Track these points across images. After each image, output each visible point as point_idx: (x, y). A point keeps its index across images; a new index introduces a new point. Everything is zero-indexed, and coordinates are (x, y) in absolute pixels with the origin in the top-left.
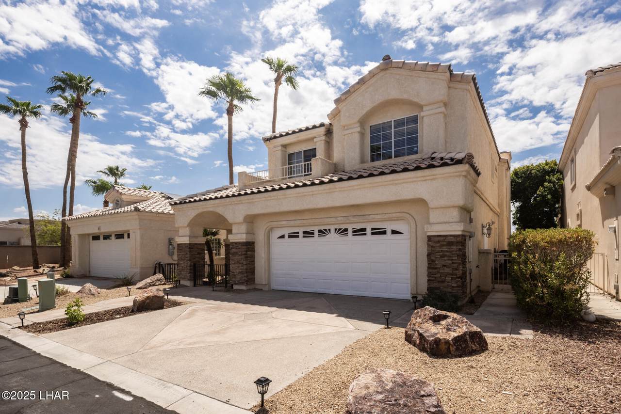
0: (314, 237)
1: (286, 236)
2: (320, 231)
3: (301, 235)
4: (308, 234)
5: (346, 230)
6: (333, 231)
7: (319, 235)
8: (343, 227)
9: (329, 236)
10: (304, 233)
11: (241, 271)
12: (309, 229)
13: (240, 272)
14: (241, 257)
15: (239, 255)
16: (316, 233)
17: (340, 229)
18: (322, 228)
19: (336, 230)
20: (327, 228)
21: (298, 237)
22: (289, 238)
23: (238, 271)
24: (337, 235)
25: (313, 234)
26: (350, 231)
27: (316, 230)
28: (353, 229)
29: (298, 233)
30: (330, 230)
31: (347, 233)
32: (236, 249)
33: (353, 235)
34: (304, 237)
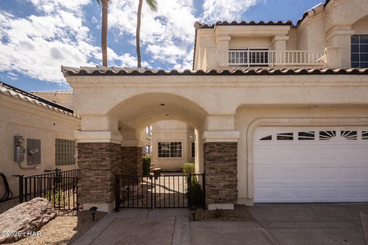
0: (314, 139)
1: (274, 137)
2: (322, 133)
3: (296, 136)
4: (305, 136)
5: (355, 133)
6: (338, 133)
7: (320, 137)
8: (351, 130)
9: (333, 139)
10: (300, 134)
11: (228, 183)
12: (307, 130)
13: (225, 186)
14: (227, 164)
15: (226, 161)
16: (317, 135)
17: (347, 132)
18: (325, 130)
19: (342, 132)
20: (331, 129)
21: (291, 138)
22: (278, 139)
23: (222, 184)
24: (343, 139)
25: (313, 136)
26: (359, 135)
27: (317, 132)
28: (363, 132)
29: (292, 134)
30: (334, 132)
31: (356, 137)
32: (219, 152)
33: (363, 139)
34: (299, 139)
